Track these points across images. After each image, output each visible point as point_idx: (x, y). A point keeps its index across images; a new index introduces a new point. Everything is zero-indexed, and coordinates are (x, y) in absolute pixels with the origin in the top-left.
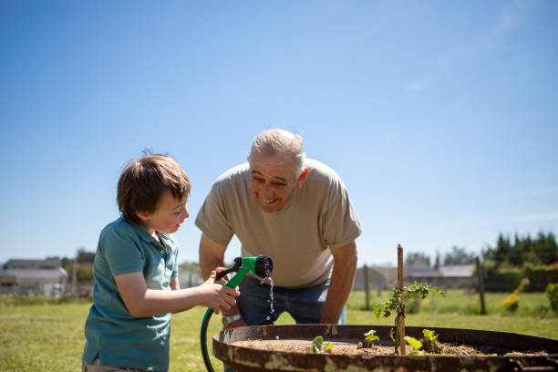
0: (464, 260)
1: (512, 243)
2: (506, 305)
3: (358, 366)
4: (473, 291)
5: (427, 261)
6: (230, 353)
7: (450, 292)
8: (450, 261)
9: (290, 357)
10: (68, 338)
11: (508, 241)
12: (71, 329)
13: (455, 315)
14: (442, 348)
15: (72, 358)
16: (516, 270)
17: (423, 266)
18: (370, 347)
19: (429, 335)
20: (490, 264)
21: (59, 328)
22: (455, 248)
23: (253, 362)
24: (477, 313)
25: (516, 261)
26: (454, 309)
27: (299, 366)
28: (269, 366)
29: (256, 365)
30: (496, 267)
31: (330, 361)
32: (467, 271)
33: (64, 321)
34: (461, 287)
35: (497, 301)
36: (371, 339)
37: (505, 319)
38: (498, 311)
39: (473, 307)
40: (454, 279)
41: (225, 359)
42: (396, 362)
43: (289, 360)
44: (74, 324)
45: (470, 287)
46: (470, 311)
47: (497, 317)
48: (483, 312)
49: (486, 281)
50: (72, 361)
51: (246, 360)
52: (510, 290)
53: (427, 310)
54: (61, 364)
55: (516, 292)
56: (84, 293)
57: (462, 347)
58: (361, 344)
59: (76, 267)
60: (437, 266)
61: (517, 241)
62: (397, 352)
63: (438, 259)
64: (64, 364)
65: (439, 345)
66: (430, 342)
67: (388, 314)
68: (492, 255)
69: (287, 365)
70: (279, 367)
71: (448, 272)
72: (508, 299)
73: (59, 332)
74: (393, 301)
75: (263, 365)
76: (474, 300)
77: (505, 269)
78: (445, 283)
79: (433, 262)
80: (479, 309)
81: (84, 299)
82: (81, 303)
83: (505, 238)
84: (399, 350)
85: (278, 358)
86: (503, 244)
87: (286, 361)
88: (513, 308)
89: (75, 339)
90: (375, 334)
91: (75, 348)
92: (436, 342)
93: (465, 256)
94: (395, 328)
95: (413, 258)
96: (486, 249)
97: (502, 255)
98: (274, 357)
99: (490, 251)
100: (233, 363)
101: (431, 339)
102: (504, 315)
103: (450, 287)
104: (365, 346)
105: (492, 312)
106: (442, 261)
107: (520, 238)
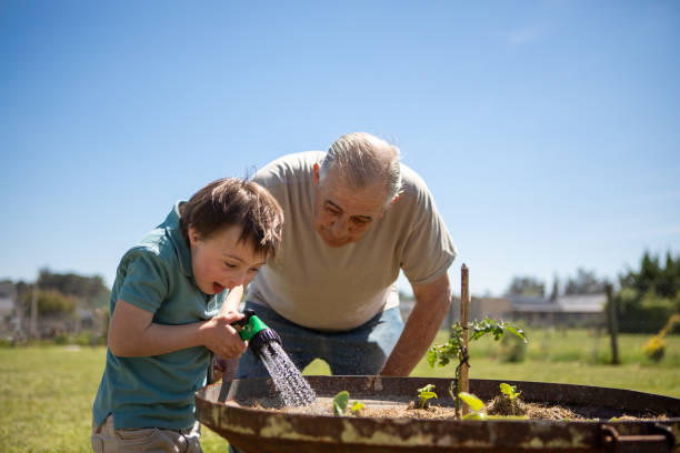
0: (593, 288)
1: (662, 264)
2: (647, 352)
3: (388, 432)
4: (604, 331)
5: (540, 289)
6: (215, 414)
7: (571, 333)
8: (573, 290)
9: (294, 421)
10: (20, 396)
11: (657, 261)
12: (26, 383)
13: (576, 365)
14: (526, 410)
15: (23, 424)
16: (666, 303)
17: (534, 296)
18: (426, 408)
19: (509, 391)
20: (630, 294)
21: (8, 381)
22: (581, 272)
23: (244, 426)
24: (605, 362)
25: (666, 290)
26: (573, 357)
27: (307, 433)
28: (266, 432)
29: (249, 431)
30: (639, 298)
31: (349, 426)
32: (596, 304)
33: (16, 371)
34: (587, 327)
35: (636, 346)
36: (427, 397)
37: (645, 371)
38: (635, 360)
39: (601, 355)
40: (578, 315)
41: (208, 423)
42: (440, 427)
43: (293, 425)
44: (30, 376)
45: (599, 327)
46: (597, 360)
47: (634, 369)
48: (615, 361)
49: (621, 317)
50: (24, 428)
51: (235, 424)
52: (654, 330)
53: (535, 358)
54: (7, 432)
55: (663, 333)
56: (48, 331)
57: (555, 408)
58: (412, 403)
59: (37, 294)
60: (554, 296)
61: (669, 261)
62: (457, 415)
63: (556, 287)
64: (12, 432)
65: (523, 406)
66: (509, 401)
67: (445, 361)
68: (633, 281)
69: (289, 431)
70: (280, 434)
71: (570, 305)
72: (652, 343)
73: (9, 387)
74: (454, 344)
75: (258, 430)
76: (604, 344)
77: (650, 301)
78: (564, 320)
79: (549, 290)
80: (609, 357)
81: (48, 341)
82: (43, 345)
83: (652, 257)
84: (461, 412)
85: (279, 421)
86: (649, 267)
87: (289, 426)
88: (657, 355)
89: (30, 396)
90: (433, 390)
91: (30, 410)
92: (518, 402)
93: (594, 282)
94: (456, 381)
95: (520, 285)
96: (625, 273)
97: (647, 282)
98: (272, 420)
99: (631, 275)
100: (219, 427)
101: (512, 397)
102: (644, 366)
103: (572, 326)
104: (418, 406)
105: (628, 361)
106: (562, 289)
107: (674, 257)
